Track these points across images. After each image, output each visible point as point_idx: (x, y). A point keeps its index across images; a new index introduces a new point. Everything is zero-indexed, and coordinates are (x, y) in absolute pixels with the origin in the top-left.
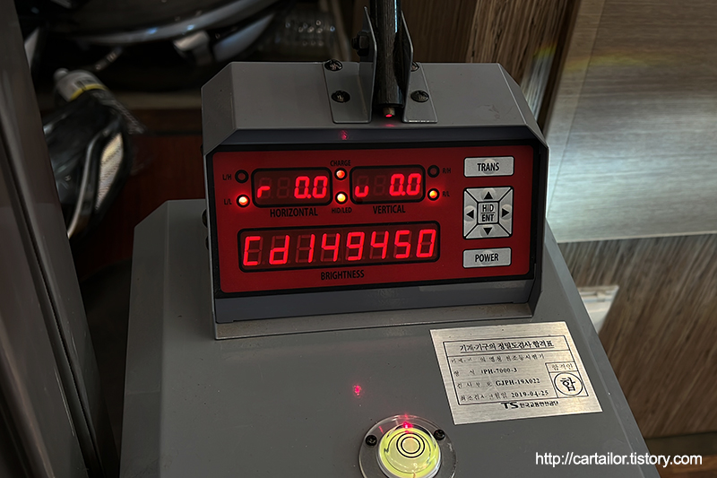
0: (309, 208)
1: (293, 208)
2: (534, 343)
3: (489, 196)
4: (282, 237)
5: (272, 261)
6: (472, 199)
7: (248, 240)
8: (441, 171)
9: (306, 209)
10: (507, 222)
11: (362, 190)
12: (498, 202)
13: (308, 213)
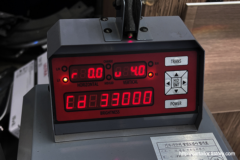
2: (199, 143)
4: (83, 96)
5: (79, 107)
6: (169, 76)
7: (68, 97)
9: (93, 83)
11: (118, 74)
12: (181, 77)
13: (94, 85)
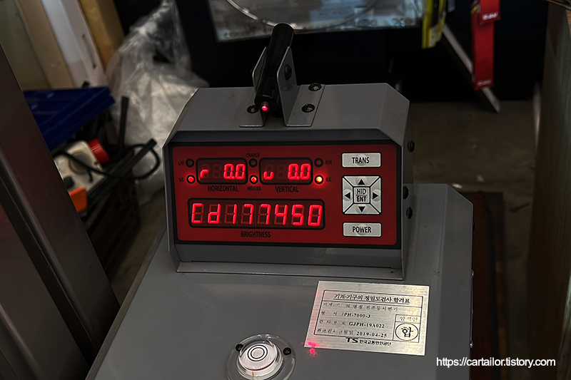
0: (233, 185)
1: (223, 185)
2: (395, 299)
4: (216, 205)
5: (209, 221)
6: (349, 183)
7: (195, 205)
8: (324, 162)
10: (377, 203)
11: (268, 175)
12: (370, 187)
13: (232, 189)
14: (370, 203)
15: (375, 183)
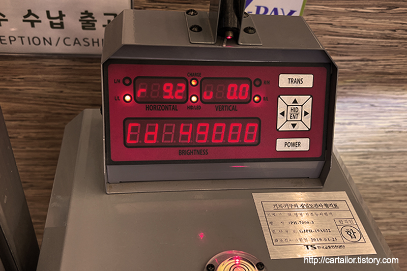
0: (172, 105)
1: (161, 105)
2: (325, 205)
3: (295, 102)
4: (154, 125)
5: (147, 142)
6: (284, 102)
7: (131, 125)
8: (263, 82)
9: (170, 106)
10: (307, 120)
11: (208, 94)
12: (302, 106)
13: (171, 109)
14: (301, 120)
15: (306, 103)
